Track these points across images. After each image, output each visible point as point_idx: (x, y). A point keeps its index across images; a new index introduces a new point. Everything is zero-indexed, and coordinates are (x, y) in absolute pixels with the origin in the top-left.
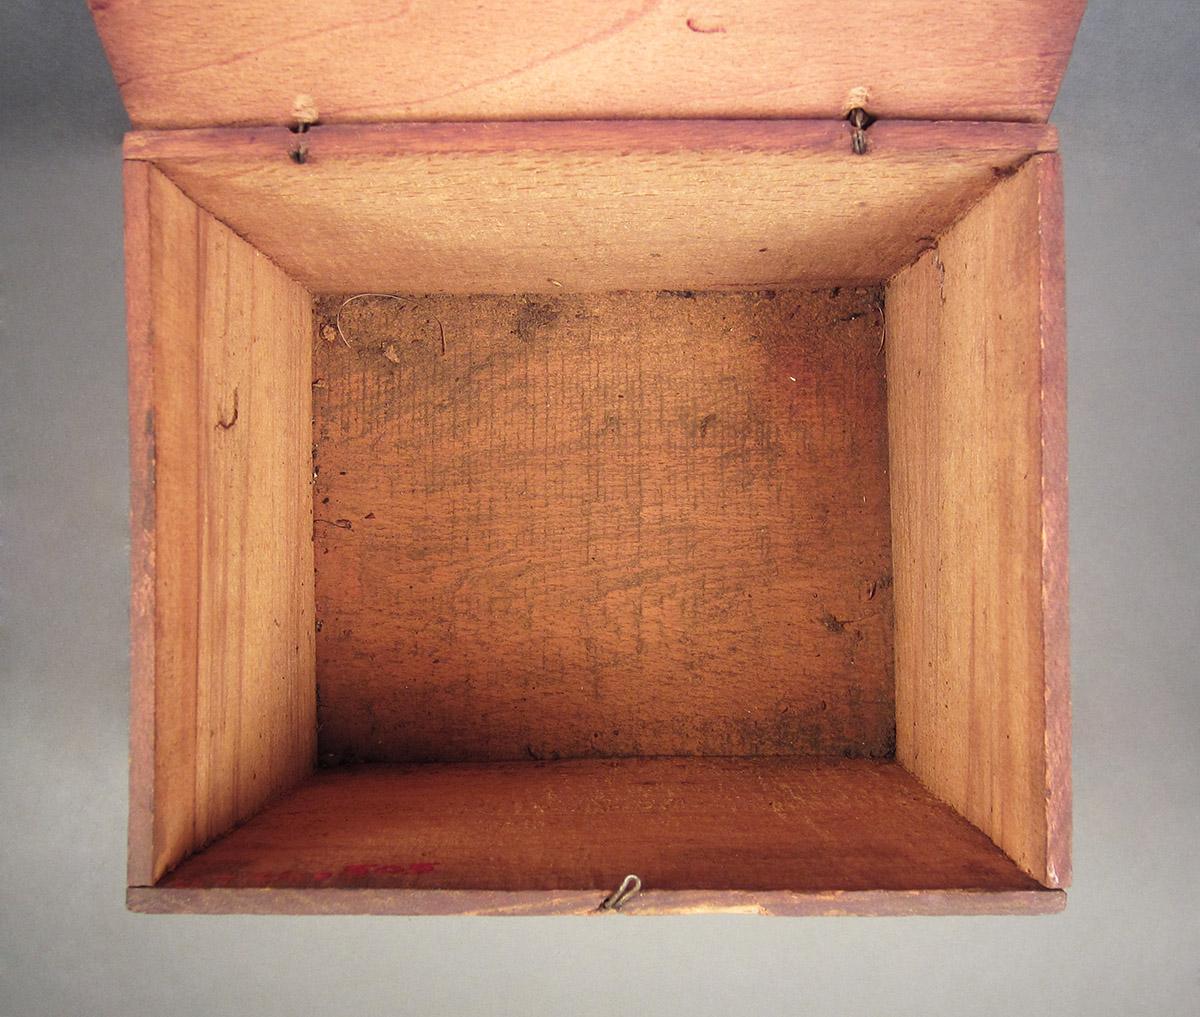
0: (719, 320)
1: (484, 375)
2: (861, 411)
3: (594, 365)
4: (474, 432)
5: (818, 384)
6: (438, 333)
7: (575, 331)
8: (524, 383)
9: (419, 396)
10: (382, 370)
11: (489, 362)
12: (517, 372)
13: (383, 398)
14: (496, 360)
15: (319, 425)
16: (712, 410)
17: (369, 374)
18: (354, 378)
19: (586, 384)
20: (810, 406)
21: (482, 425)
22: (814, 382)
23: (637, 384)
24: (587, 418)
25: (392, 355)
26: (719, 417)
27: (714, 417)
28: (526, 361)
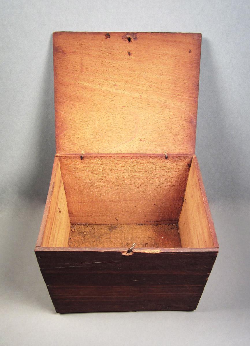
0: (147, 229)
1: (102, 237)
2: (176, 243)
3: (124, 235)
4: (100, 245)
5: (167, 238)
6: (94, 230)
7: (120, 230)
8: (110, 238)
9: (90, 240)
10: (83, 236)
11: (104, 235)
12: (109, 236)
13: (82, 240)
14: (105, 234)
15: (69, 245)
16: (147, 242)
17: (80, 236)
18: (77, 237)
19: (122, 238)
20: (166, 242)
21: (102, 244)
22: (166, 238)
23: (132, 238)
24: (123, 243)
25: (85, 233)
26: (148, 243)
27: (147, 243)
28: (111, 234)
